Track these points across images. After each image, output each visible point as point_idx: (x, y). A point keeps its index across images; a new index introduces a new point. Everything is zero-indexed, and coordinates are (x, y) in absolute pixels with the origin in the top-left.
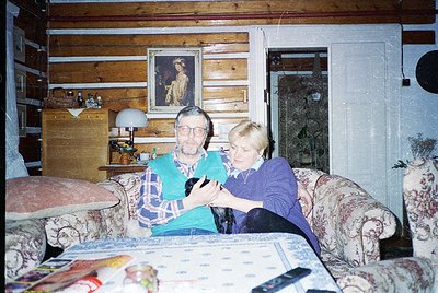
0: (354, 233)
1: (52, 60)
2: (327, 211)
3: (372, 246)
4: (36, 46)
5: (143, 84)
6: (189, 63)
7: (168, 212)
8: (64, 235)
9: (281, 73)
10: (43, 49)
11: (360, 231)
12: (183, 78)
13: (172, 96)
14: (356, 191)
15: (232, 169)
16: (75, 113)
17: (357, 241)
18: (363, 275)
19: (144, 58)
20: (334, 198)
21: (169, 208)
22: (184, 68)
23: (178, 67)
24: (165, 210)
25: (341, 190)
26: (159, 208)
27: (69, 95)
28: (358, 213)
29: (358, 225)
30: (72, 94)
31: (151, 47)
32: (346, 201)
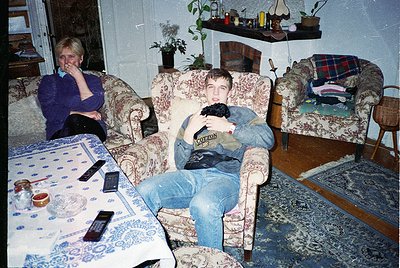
3: (136, 125)
11: (129, 118)
14: (125, 89)
17: (128, 124)
18: (131, 154)
20: (111, 95)
25: (115, 89)
28: (127, 107)
29: (127, 115)
32: (119, 98)
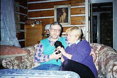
0: (109, 70)
1: (29, 11)
2: (102, 60)
4: (24, 7)
5: (53, 17)
6: (67, 10)
7: (44, 59)
8: (8, 64)
9: (101, 12)
10: (26, 8)
11: (112, 70)
12: (65, 14)
13: (61, 20)
15: (69, 44)
16: (33, 26)
17: (111, 74)
19: (53, 9)
20: (105, 55)
21: (44, 57)
22: (65, 11)
23: (63, 11)
24: (43, 58)
25: (108, 52)
26: (41, 58)
27: (33, 21)
28: (111, 62)
29: (111, 67)
30: (34, 21)
31: (55, 5)
